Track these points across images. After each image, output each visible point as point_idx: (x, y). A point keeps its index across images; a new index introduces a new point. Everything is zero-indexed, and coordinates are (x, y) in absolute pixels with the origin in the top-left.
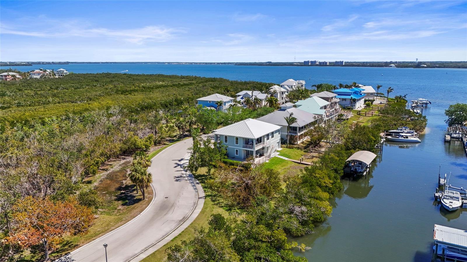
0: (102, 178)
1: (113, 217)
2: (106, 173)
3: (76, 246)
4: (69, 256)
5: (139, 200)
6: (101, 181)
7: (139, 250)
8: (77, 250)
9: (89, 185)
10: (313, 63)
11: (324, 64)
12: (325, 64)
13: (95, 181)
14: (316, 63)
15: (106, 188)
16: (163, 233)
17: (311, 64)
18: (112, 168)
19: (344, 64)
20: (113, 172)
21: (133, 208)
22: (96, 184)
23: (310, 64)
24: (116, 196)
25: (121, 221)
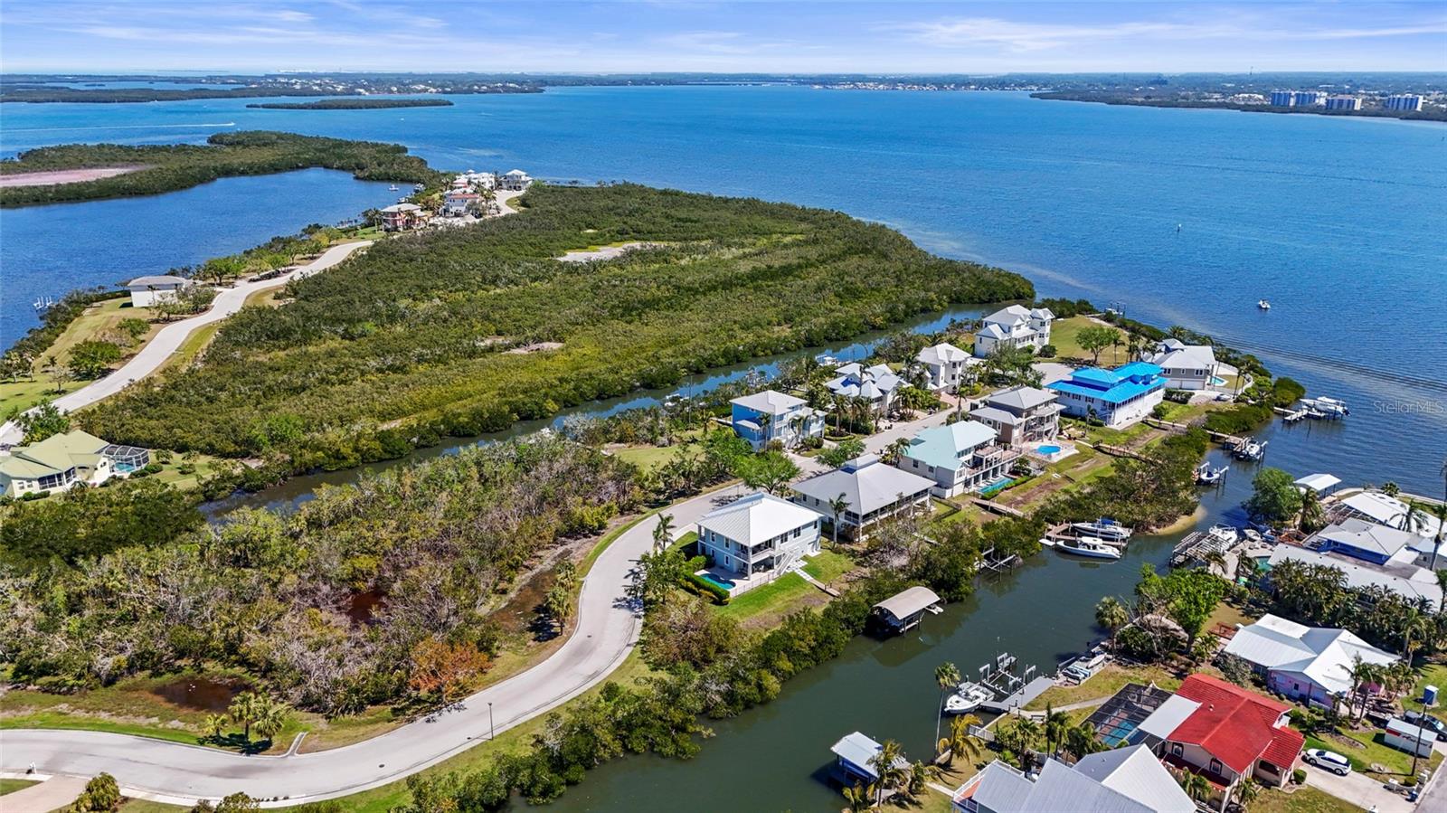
0: (524, 583)
1: (518, 658)
2: (530, 574)
3: (471, 692)
4: (463, 703)
5: (556, 635)
6: (521, 590)
7: (531, 707)
8: (472, 697)
9: (503, 596)
10: (1303, 100)
11: (1345, 106)
12: (1348, 106)
13: (513, 590)
14: (1317, 101)
15: (522, 606)
16: (563, 690)
17: (1297, 102)
18: (541, 563)
19: (1419, 109)
20: (541, 573)
21: (545, 647)
22: (512, 595)
23: (1292, 102)
24: (531, 623)
25: (526, 665)
